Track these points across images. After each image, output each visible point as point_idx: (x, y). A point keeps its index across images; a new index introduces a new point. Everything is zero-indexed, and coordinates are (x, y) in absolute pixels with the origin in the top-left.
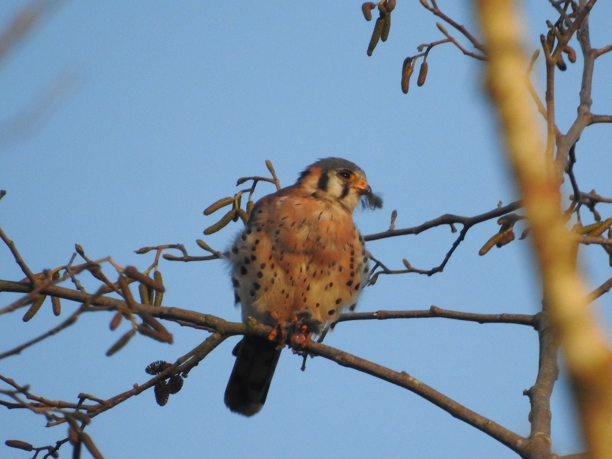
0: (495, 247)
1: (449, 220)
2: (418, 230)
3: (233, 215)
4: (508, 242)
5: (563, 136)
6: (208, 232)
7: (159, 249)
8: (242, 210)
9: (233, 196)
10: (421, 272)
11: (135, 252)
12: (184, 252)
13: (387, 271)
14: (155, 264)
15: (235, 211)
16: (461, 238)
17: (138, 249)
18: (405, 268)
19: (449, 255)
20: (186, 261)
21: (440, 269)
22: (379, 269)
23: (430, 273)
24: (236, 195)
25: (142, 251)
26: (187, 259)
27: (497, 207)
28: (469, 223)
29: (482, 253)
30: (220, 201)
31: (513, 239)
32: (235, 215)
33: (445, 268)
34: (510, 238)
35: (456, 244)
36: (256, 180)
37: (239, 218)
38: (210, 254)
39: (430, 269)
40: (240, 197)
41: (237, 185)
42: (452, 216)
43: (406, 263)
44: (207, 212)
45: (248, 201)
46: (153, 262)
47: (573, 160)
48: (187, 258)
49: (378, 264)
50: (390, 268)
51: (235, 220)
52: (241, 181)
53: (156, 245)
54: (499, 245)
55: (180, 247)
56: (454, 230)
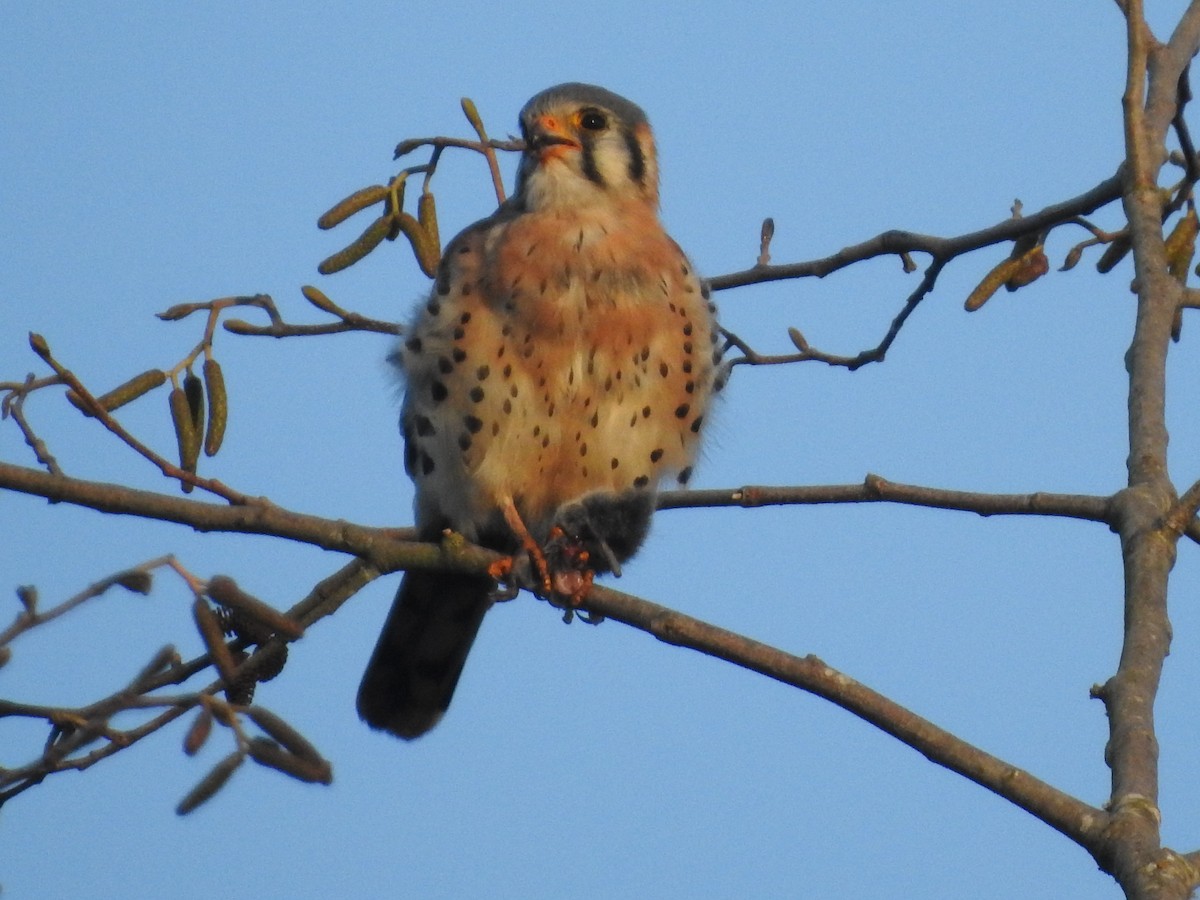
0: (1003, 290)
1: (896, 244)
2: (824, 269)
3: (387, 229)
4: (1033, 278)
5: (1161, 47)
6: (327, 268)
7: (213, 307)
8: (408, 217)
9: (385, 183)
10: (834, 362)
11: (157, 315)
12: (273, 313)
13: (751, 359)
14: (207, 344)
15: (390, 218)
16: (928, 285)
17: (164, 310)
18: (795, 351)
19: (898, 323)
20: (279, 335)
21: (878, 355)
22: (735, 353)
23: (853, 365)
24: (393, 180)
25: (174, 314)
26: (280, 331)
27: (1009, 216)
28: (944, 253)
29: (970, 307)
30: (356, 195)
31: (1045, 270)
32: (393, 227)
33: (889, 353)
34: (1038, 269)
35: (915, 300)
36: (440, 145)
37: (401, 236)
38: (332, 319)
39: (854, 354)
40: (404, 184)
41: (395, 159)
42: (904, 235)
43: (797, 339)
44: (327, 223)
45: (421, 194)
46: (200, 338)
47: (1184, 94)
48: (280, 329)
49: (732, 341)
50: (760, 350)
51: (392, 236)
52: (404, 149)
53: (207, 300)
54: (1012, 286)
55: (263, 302)
56: (908, 267)
